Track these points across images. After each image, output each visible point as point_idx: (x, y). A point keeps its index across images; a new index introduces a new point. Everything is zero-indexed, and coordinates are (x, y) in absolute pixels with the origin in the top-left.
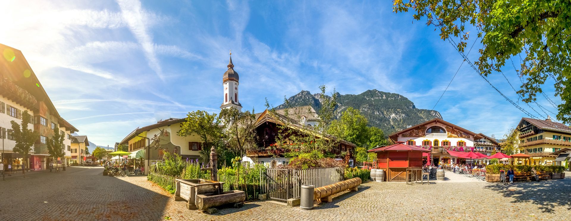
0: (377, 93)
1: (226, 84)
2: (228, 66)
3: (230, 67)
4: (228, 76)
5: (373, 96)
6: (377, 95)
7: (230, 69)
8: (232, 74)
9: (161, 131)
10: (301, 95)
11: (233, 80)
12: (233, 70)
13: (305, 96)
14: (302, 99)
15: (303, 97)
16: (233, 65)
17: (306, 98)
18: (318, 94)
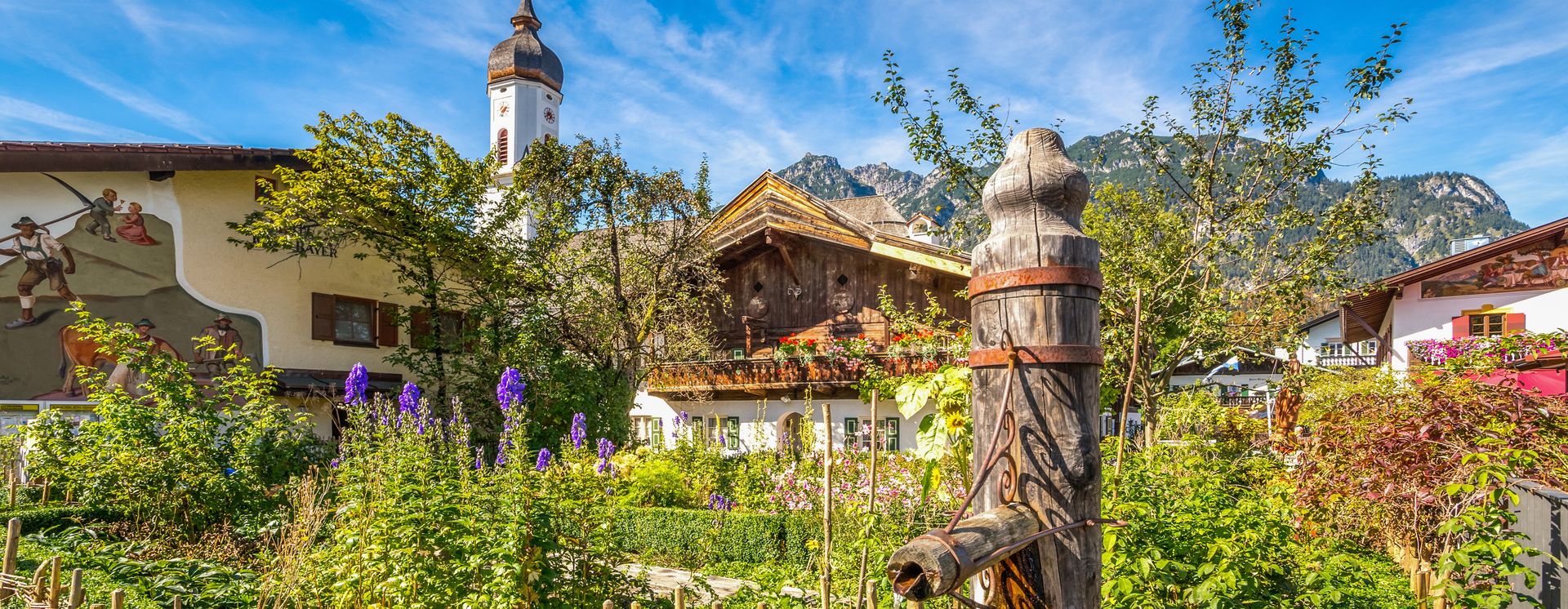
0: (1129, 143)
1: (504, 90)
2: (515, 21)
3: (522, 27)
4: (512, 60)
5: (1109, 160)
6: (1126, 152)
7: (523, 31)
8: (531, 54)
9: (85, 200)
10: (801, 172)
11: (537, 79)
12: (538, 40)
13: (817, 175)
14: (807, 185)
15: (811, 177)
16: (536, 20)
17: (823, 181)
18: (869, 166)
